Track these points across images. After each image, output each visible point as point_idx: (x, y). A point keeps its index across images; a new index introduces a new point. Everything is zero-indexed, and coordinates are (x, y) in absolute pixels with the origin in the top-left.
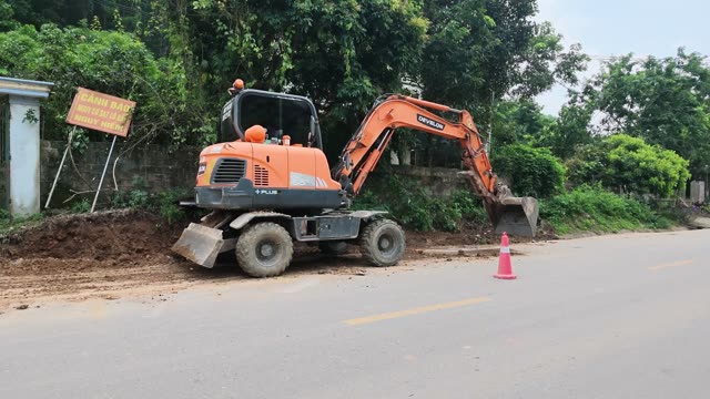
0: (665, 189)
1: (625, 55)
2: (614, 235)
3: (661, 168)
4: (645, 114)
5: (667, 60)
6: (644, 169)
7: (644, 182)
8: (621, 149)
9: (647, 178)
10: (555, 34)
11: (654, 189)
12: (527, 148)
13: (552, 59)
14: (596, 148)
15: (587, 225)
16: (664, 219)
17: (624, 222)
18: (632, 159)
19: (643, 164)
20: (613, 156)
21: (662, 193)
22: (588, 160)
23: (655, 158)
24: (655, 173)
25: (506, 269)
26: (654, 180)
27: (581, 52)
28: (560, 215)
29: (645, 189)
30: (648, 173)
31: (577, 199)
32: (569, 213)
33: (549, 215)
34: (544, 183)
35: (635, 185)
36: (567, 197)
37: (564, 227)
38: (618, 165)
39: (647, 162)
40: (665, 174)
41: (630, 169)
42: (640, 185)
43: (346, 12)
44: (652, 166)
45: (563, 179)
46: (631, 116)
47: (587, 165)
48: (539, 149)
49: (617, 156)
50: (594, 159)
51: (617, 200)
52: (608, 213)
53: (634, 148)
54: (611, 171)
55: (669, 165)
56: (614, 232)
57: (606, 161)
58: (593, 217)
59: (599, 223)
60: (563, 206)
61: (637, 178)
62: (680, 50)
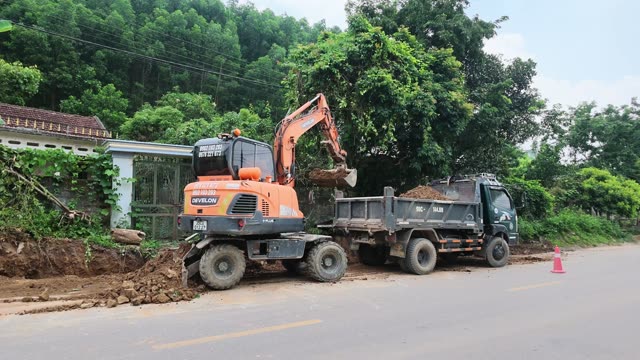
0: (630, 212)
1: (589, 103)
2: (595, 249)
3: (625, 195)
4: (606, 149)
5: (623, 108)
6: (612, 196)
7: (613, 205)
8: (592, 179)
9: (615, 203)
10: (543, 98)
11: (621, 211)
12: (521, 181)
13: (538, 114)
14: (572, 179)
15: (574, 241)
16: (631, 235)
17: (601, 238)
18: (602, 188)
19: (611, 192)
20: (586, 185)
21: (628, 214)
22: (567, 189)
23: (619, 187)
24: (621, 199)
25: (558, 267)
26: (621, 204)
27: (561, 110)
28: (554, 233)
29: (614, 211)
30: (616, 199)
31: (564, 220)
32: (560, 231)
33: (545, 233)
34: (538, 208)
35: (606, 208)
36: (556, 219)
37: (557, 242)
38: (591, 192)
39: (614, 190)
40: (630, 200)
41: (601, 196)
42: (610, 208)
43: (428, 105)
44: (618, 193)
45: (551, 204)
46: (595, 150)
47: (566, 192)
48: (531, 181)
49: (590, 186)
50: (571, 188)
51: (593, 220)
52: (588, 231)
53: (602, 179)
54: (586, 197)
55: (632, 192)
56: (595, 246)
57: (581, 190)
58: (577, 234)
59: (583, 239)
60: (554, 225)
61: (607, 203)
62: (633, 99)
